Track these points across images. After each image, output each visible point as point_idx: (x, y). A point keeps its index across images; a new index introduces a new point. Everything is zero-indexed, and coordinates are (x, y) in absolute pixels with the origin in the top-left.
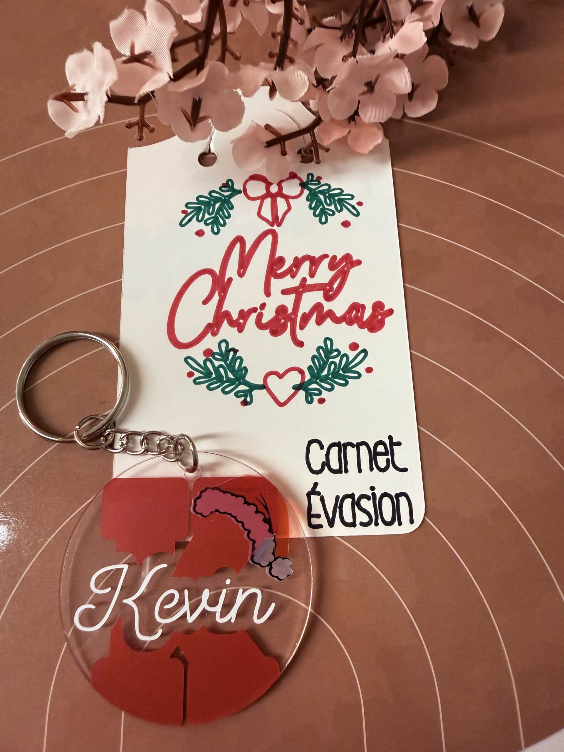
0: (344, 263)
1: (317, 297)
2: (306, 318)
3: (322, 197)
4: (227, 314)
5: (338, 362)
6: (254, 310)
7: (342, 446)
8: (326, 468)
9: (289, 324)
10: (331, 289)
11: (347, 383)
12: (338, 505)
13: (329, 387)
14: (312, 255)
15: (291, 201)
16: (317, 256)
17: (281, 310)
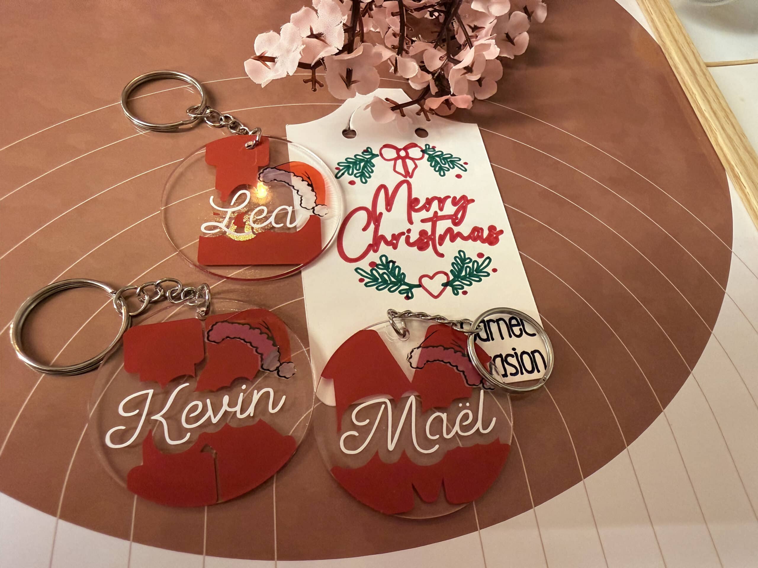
0: (463, 201)
1: (448, 223)
2: (442, 238)
3: (438, 159)
4: (383, 238)
5: (471, 266)
6: (403, 234)
7: (486, 322)
8: (478, 338)
9: (430, 242)
10: (457, 218)
11: (480, 280)
13: (468, 283)
14: (439, 196)
15: (416, 161)
16: (442, 197)
17: (423, 233)
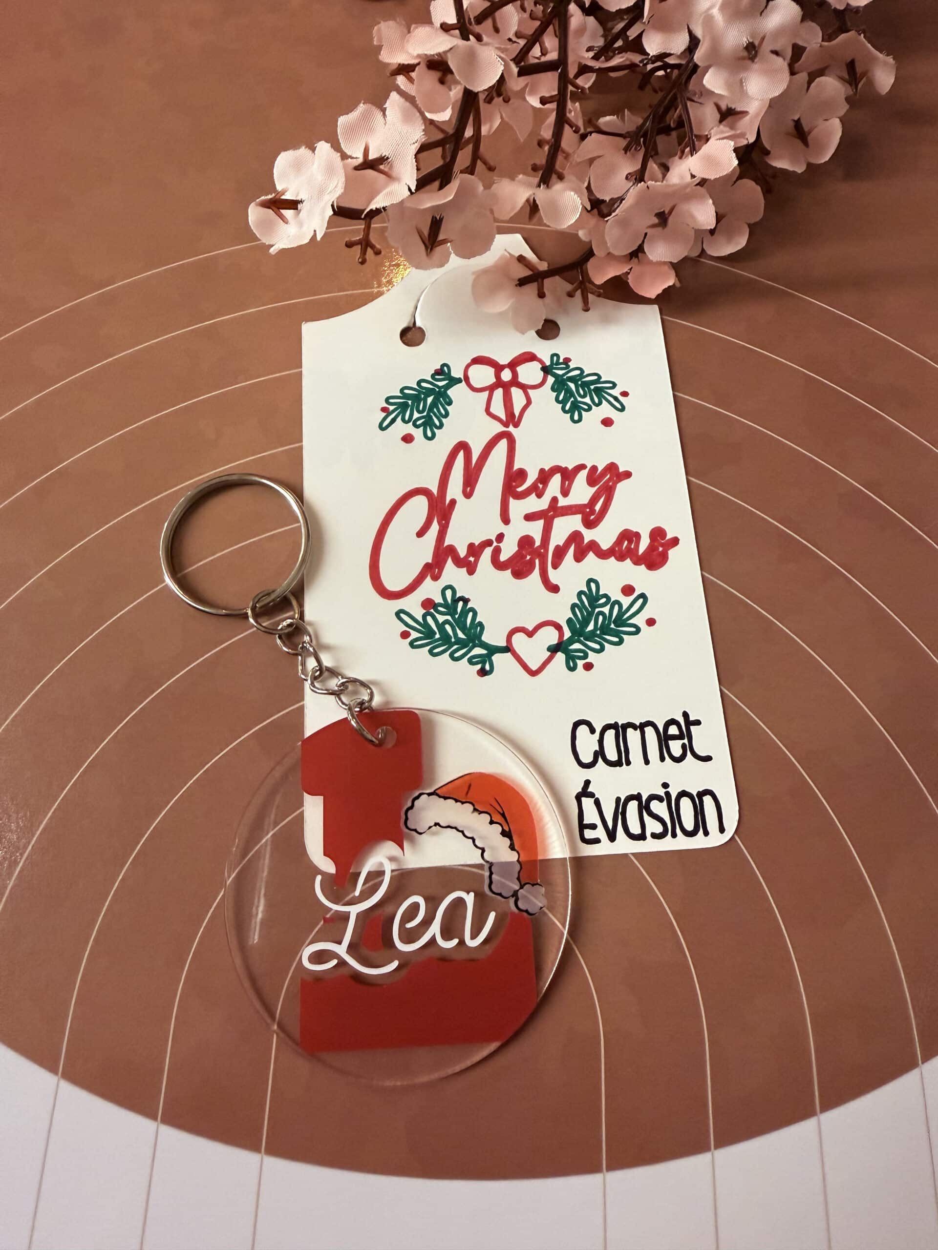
0: (608, 476)
1: (574, 523)
2: (560, 553)
3: (572, 386)
4: (452, 550)
5: (607, 613)
6: (488, 543)
7: (620, 728)
8: (600, 759)
9: (537, 561)
10: (593, 511)
11: (621, 641)
12: (620, 810)
13: (597, 647)
14: (564, 466)
15: (530, 391)
16: (570, 468)
17: (526, 542)
